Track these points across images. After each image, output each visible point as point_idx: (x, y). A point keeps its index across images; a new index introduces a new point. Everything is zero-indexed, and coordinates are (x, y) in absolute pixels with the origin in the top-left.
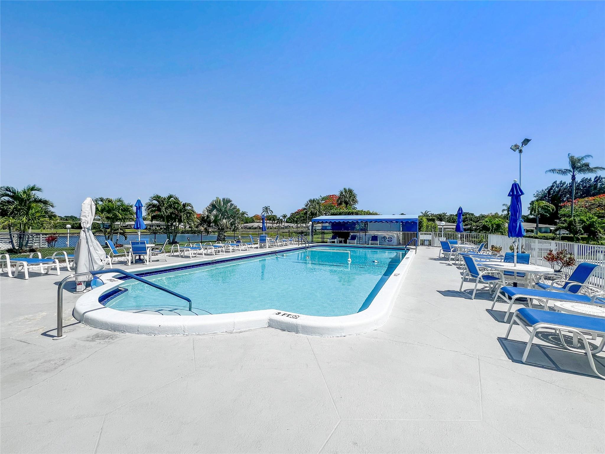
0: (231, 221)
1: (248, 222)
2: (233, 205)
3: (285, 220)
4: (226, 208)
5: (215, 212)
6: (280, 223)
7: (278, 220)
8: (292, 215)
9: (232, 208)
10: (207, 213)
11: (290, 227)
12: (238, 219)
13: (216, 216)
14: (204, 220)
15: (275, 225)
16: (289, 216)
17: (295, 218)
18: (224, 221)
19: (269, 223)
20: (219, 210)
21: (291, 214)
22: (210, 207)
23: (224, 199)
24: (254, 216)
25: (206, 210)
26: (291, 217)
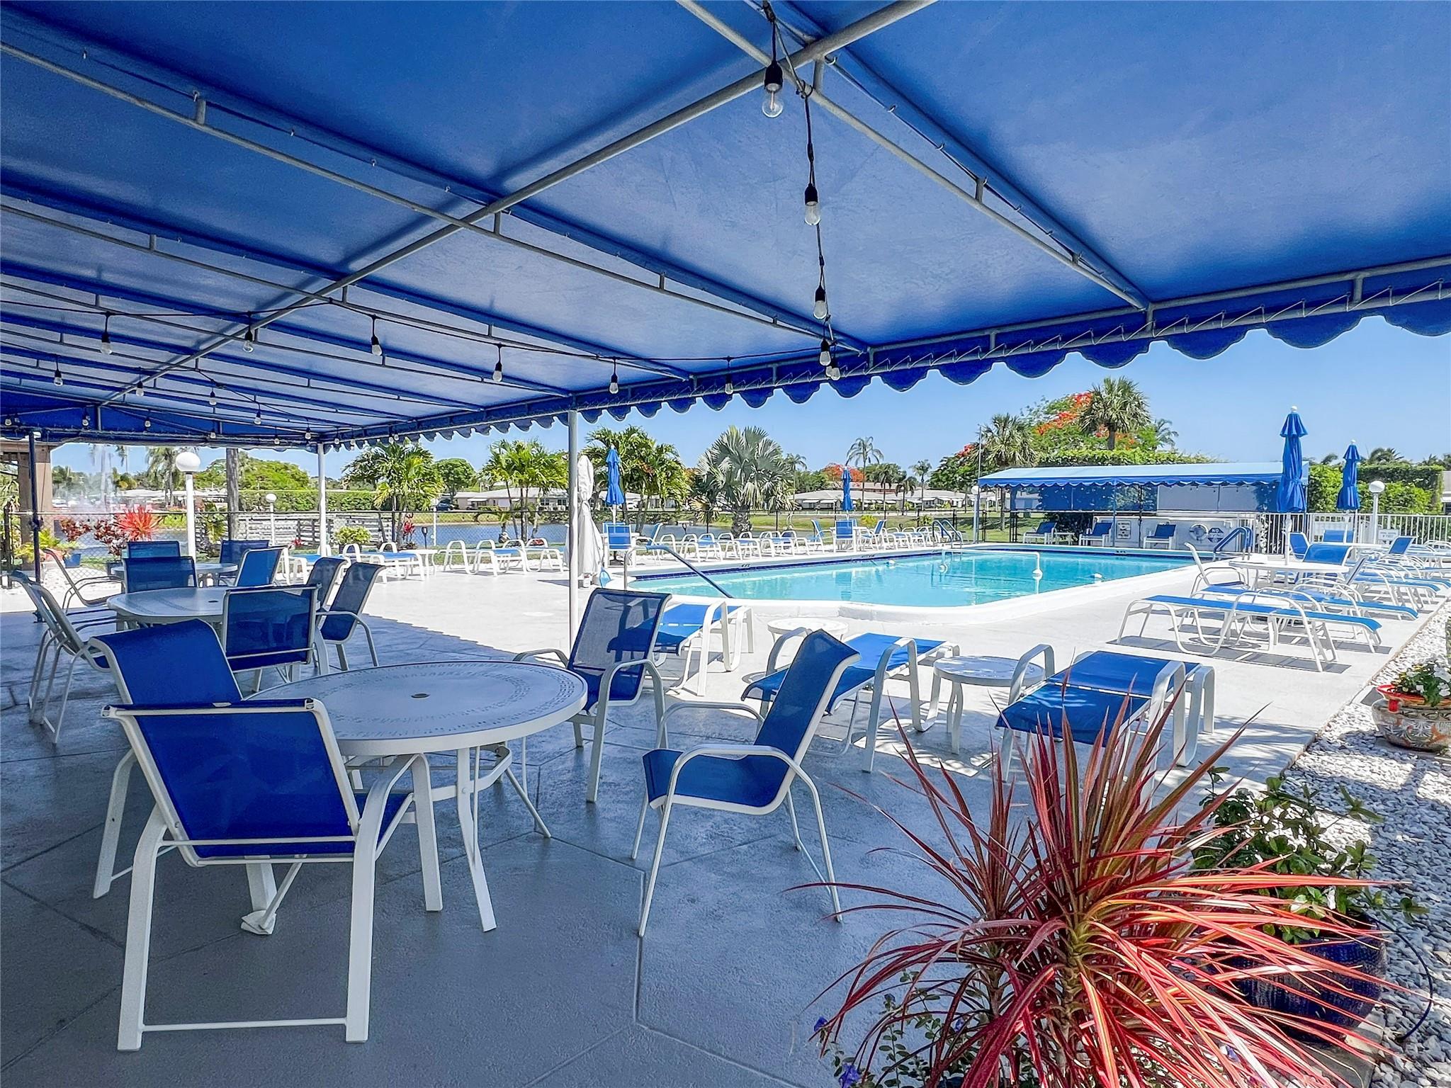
0: (766, 486)
1: (808, 488)
2: (770, 444)
3: (926, 478)
4: (753, 452)
5: (725, 464)
6: (905, 491)
7: (900, 480)
8: (946, 465)
9: (768, 452)
10: (707, 468)
11: (941, 501)
12: (782, 480)
13: (730, 474)
14: (702, 486)
15: (891, 497)
16: (934, 468)
17: (954, 473)
18: (749, 485)
19: (874, 491)
20: (738, 460)
21: (942, 461)
22: (716, 452)
23: (747, 431)
24: (825, 470)
25: (707, 460)
26: (943, 471)
